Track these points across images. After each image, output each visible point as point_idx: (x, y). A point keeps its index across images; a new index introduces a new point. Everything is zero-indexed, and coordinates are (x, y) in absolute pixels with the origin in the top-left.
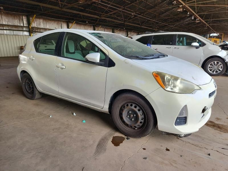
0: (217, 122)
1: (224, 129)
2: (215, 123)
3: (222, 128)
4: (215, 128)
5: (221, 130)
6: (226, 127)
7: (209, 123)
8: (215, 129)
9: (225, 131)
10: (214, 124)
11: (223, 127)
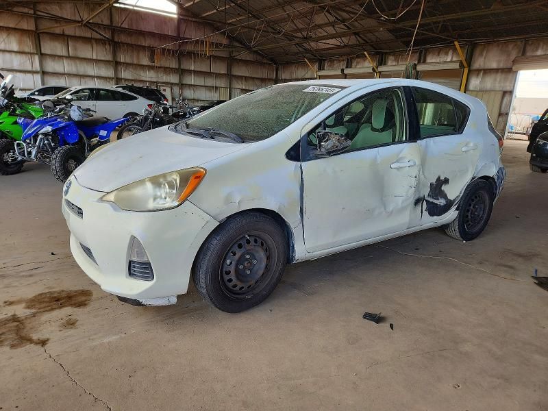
0: (68, 310)
1: (44, 302)
2: (71, 305)
3: (50, 302)
4: (64, 295)
5: (52, 296)
6: (42, 310)
7: (83, 298)
8: (63, 291)
9: (43, 296)
10: (73, 302)
11: (48, 304)
